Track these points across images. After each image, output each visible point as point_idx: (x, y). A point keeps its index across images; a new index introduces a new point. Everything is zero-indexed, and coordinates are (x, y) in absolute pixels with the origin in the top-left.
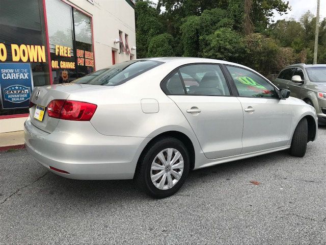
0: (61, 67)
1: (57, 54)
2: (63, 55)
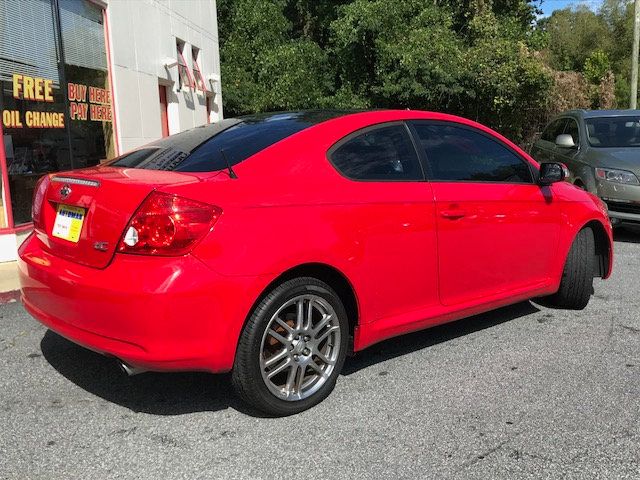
0: (29, 124)
1: (16, 94)
2: (32, 97)
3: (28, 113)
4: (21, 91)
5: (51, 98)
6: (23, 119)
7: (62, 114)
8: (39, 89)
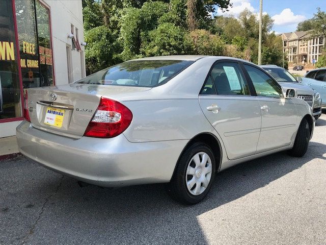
0: (28, 66)
1: (24, 51)
2: (29, 52)
3: (28, 60)
4: (26, 49)
5: (34, 53)
6: (26, 63)
7: (38, 61)
8: (31, 48)
